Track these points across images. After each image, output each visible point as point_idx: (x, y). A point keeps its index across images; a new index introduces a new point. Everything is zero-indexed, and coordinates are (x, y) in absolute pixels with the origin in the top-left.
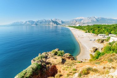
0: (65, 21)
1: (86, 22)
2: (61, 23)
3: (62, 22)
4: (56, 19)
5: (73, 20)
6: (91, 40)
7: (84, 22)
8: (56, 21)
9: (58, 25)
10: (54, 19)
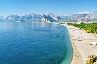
0: (62, 16)
1: (93, 18)
2: (56, 19)
3: (59, 18)
4: (50, 14)
5: (74, 15)
6: (92, 44)
7: (88, 19)
8: (50, 16)
9: (52, 21)
10: (46, 14)
